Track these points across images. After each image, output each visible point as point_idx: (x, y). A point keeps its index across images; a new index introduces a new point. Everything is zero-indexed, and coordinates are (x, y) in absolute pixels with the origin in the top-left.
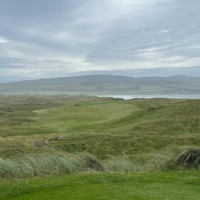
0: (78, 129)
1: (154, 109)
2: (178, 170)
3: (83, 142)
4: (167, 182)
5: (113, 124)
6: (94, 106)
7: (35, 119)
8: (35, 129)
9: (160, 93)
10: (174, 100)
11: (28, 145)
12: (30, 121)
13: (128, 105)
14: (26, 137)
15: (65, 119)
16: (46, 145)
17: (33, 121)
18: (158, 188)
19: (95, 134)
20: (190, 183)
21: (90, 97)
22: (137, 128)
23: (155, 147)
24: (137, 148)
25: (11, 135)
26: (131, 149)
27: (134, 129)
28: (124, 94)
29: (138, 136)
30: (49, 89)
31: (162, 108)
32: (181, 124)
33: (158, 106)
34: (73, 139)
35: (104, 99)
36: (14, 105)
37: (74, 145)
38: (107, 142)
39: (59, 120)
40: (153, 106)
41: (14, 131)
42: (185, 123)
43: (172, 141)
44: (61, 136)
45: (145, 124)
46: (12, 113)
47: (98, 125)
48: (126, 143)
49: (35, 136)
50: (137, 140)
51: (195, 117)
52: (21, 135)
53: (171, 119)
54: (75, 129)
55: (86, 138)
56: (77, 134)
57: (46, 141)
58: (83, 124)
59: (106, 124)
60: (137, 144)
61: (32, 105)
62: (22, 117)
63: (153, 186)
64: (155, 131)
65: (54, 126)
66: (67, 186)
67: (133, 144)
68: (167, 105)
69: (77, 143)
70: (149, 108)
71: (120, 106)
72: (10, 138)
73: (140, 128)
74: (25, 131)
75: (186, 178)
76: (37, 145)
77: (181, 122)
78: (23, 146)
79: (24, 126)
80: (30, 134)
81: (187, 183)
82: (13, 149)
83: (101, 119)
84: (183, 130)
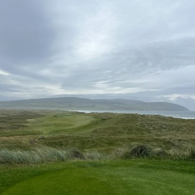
0: (57, 132)
1: (105, 119)
2: (132, 159)
3: (61, 140)
4: (127, 166)
5: (79, 129)
6: (67, 117)
7: (28, 125)
8: (28, 132)
9: (108, 109)
10: (116, 114)
11: (24, 142)
12: (24, 126)
13: (88, 117)
14: (22, 137)
15: (48, 125)
16: (36, 142)
17: (26, 126)
18: (123, 170)
19: (68, 135)
20: (142, 167)
21: (64, 112)
22: (95, 131)
23: (107, 143)
24: (95, 144)
25: (12, 136)
26: (92, 145)
27: (93, 132)
28: (86, 110)
29: (96, 137)
30: (37, 106)
31: (110, 118)
32: (122, 129)
33: (108, 118)
34: (55, 139)
35: (73, 113)
36: (13, 116)
37: (55, 143)
38: (77, 141)
39: (44, 126)
40: (104, 117)
41: (14, 133)
42: (124, 129)
43: (118, 140)
44: (46, 136)
45: (100, 129)
46: (12, 121)
47: (69, 129)
48: (89, 141)
49: (28, 136)
50: (95, 139)
51: (130, 125)
52: (19, 135)
53: (116, 126)
54: (54, 132)
55: (63, 137)
56: (57, 135)
57: (36, 140)
58: (60, 128)
59: (74, 129)
60: (96, 141)
61: (25, 116)
62: (18, 124)
63: (120, 168)
64: (106, 133)
65: (40, 129)
66: (66, 169)
67: (93, 142)
68: (112, 117)
69: (57, 141)
70: (102, 119)
71: (83, 117)
72: (11, 138)
73: (96, 132)
74: (21, 133)
75: (138, 164)
76: (31, 142)
77: (122, 128)
78: (21, 143)
79: (20, 129)
80: (24, 135)
81: (140, 167)
82: (14, 145)
83: (71, 125)
84: (123, 133)
